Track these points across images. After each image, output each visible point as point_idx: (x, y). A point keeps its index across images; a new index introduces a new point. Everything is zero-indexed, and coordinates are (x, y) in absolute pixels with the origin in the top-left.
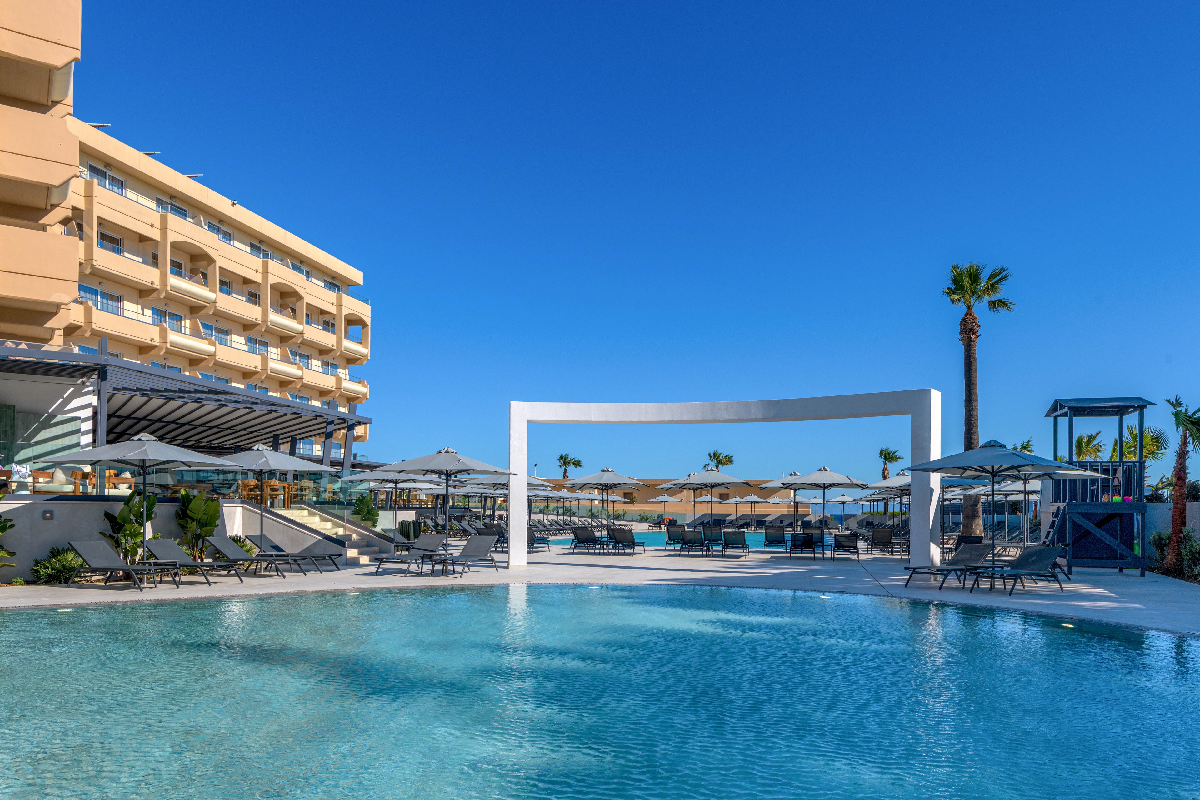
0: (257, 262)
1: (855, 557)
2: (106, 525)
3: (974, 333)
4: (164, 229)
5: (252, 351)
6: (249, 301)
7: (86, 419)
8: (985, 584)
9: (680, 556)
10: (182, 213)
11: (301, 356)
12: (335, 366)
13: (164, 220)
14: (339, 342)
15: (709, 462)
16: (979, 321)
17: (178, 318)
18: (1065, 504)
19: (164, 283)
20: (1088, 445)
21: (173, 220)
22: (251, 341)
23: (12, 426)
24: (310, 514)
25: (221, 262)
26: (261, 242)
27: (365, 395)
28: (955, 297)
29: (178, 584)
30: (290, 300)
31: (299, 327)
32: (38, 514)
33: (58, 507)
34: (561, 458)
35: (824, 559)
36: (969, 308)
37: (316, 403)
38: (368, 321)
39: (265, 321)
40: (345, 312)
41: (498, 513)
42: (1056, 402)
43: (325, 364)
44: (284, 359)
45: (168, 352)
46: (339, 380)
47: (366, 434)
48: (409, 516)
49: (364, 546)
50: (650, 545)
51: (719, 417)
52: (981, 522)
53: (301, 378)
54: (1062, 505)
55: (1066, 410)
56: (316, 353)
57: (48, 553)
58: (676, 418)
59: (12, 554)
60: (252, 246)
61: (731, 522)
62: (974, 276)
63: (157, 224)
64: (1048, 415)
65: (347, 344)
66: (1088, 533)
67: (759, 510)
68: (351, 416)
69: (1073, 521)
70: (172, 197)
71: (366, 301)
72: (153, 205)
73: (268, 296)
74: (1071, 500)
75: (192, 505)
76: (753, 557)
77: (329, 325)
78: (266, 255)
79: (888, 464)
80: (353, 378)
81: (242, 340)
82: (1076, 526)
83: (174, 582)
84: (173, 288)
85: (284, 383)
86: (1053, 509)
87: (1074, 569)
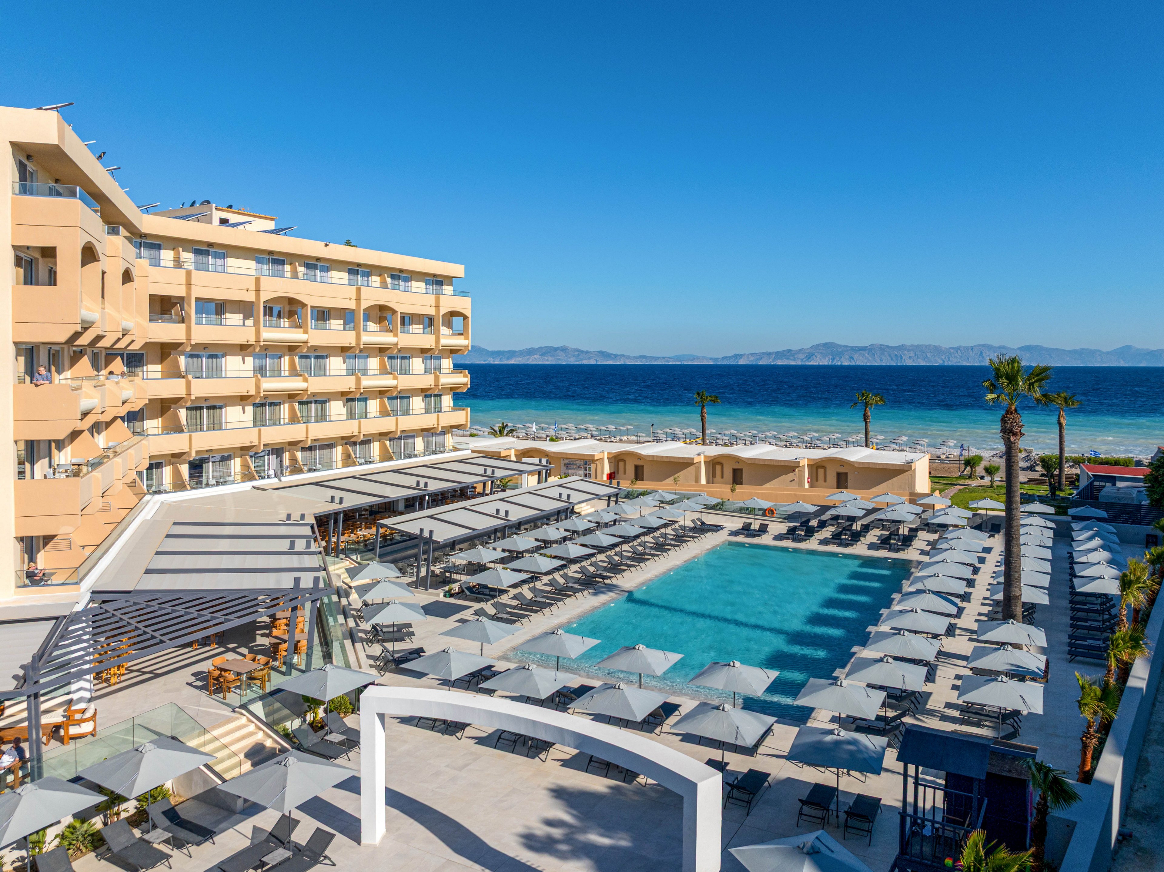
0: (352, 287)
4: (258, 290)
13: (258, 283)
14: (437, 341)
17: (277, 357)
19: (258, 339)
22: (349, 359)
25: (310, 302)
26: (359, 267)
30: (387, 314)
31: (395, 338)
39: (358, 343)
40: (443, 311)
43: (428, 359)
46: (437, 378)
47: (467, 422)
53: (396, 387)
56: (417, 352)
60: (350, 272)
63: (251, 287)
65: (445, 341)
70: (271, 255)
73: (360, 319)
78: (366, 276)
81: (340, 360)
84: (268, 340)
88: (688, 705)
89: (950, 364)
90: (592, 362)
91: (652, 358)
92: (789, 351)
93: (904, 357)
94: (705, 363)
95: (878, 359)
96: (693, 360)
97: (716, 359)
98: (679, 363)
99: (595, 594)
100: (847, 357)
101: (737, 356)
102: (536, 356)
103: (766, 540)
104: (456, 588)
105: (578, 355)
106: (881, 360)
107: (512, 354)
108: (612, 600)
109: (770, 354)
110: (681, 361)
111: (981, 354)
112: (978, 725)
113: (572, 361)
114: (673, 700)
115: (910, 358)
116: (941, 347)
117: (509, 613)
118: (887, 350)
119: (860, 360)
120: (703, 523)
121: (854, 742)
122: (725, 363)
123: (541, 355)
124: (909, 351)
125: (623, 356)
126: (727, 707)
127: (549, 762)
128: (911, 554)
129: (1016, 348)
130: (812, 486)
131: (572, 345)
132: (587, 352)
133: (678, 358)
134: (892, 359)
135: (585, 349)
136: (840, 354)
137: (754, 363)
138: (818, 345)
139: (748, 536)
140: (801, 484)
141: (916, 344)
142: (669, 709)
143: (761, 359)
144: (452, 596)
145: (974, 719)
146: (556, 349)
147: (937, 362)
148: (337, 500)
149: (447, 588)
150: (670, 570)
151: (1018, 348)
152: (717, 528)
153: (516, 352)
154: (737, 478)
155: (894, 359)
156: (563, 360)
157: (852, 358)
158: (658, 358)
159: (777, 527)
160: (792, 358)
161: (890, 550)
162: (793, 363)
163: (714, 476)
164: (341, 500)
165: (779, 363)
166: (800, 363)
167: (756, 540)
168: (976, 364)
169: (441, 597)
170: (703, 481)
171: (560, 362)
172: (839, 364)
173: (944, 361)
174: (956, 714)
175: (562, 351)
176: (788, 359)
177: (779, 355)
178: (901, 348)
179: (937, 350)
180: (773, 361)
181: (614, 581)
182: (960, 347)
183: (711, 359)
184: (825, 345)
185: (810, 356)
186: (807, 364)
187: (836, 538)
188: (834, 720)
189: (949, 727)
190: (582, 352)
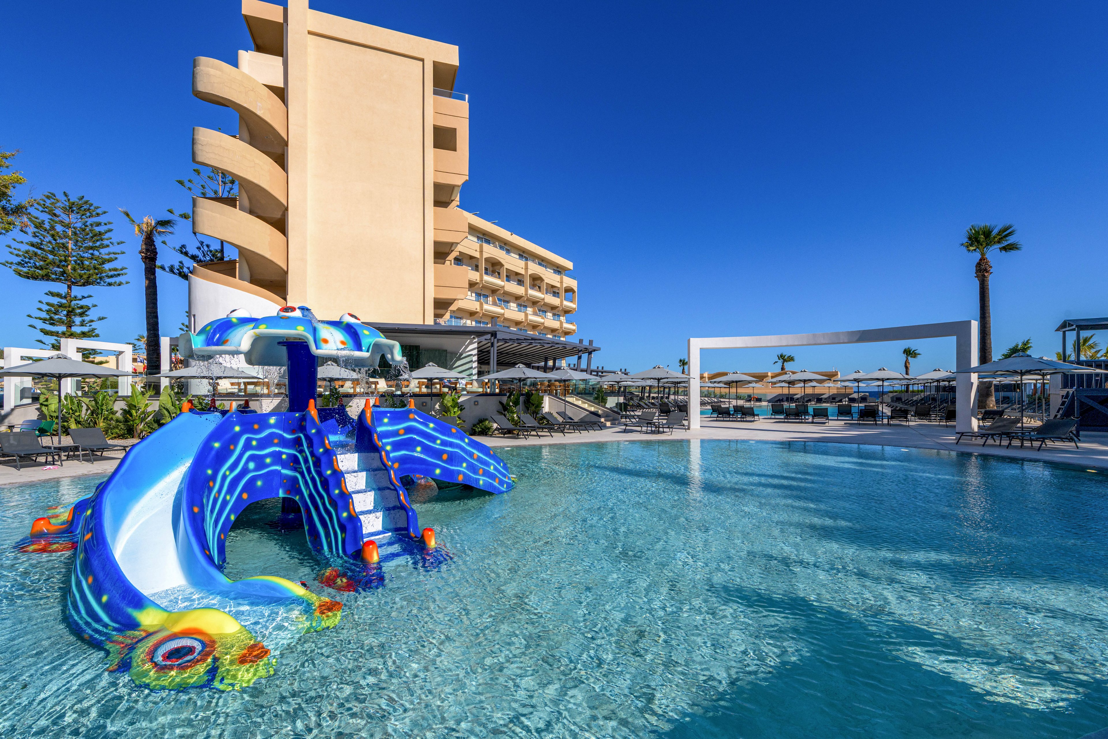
0: (522, 263)
1: (904, 423)
2: (500, 407)
3: (987, 272)
4: (481, 252)
5: (520, 311)
6: (518, 284)
7: (475, 355)
8: (1016, 443)
9: (784, 422)
10: (488, 242)
11: (543, 311)
12: (559, 316)
13: (481, 247)
14: (562, 302)
15: (777, 360)
16: (991, 263)
17: (486, 296)
18: (1073, 390)
19: (481, 280)
20: (1084, 345)
21: (485, 246)
22: (519, 305)
23: (446, 360)
24: (577, 400)
25: (507, 266)
26: (524, 252)
27: (574, 330)
28: (972, 248)
29: (539, 436)
30: (538, 282)
31: (542, 296)
32: (472, 403)
33: (481, 399)
34: (681, 361)
35: (883, 425)
36: (983, 254)
37: (550, 336)
38: (576, 289)
39: (526, 294)
40: (565, 285)
41: (652, 395)
42: (1065, 322)
43: (554, 315)
44: (535, 314)
45: (484, 314)
46: (561, 323)
48: (621, 400)
49: (607, 416)
50: (762, 415)
51: (819, 342)
52: (994, 399)
53: (543, 324)
54: (1071, 391)
55: (1074, 327)
56: (549, 309)
57: (477, 421)
58: (791, 343)
59: (464, 421)
60: (520, 255)
61: (798, 399)
62: (987, 234)
63: (478, 250)
64: (1058, 330)
65: (566, 303)
66: (1092, 408)
67: (817, 391)
68: (590, 347)
69: (1081, 402)
70: (484, 234)
71: (574, 278)
72: (475, 239)
73: (528, 281)
74: (1078, 387)
75: (533, 397)
76: (831, 423)
77: (556, 294)
78: (527, 259)
79: (909, 358)
80: (568, 322)
81: (515, 305)
82: (1082, 404)
83: (538, 435)
84: (486, 282)
85: (534, 327)
86: (1064, 392)
87: (1081, 433)
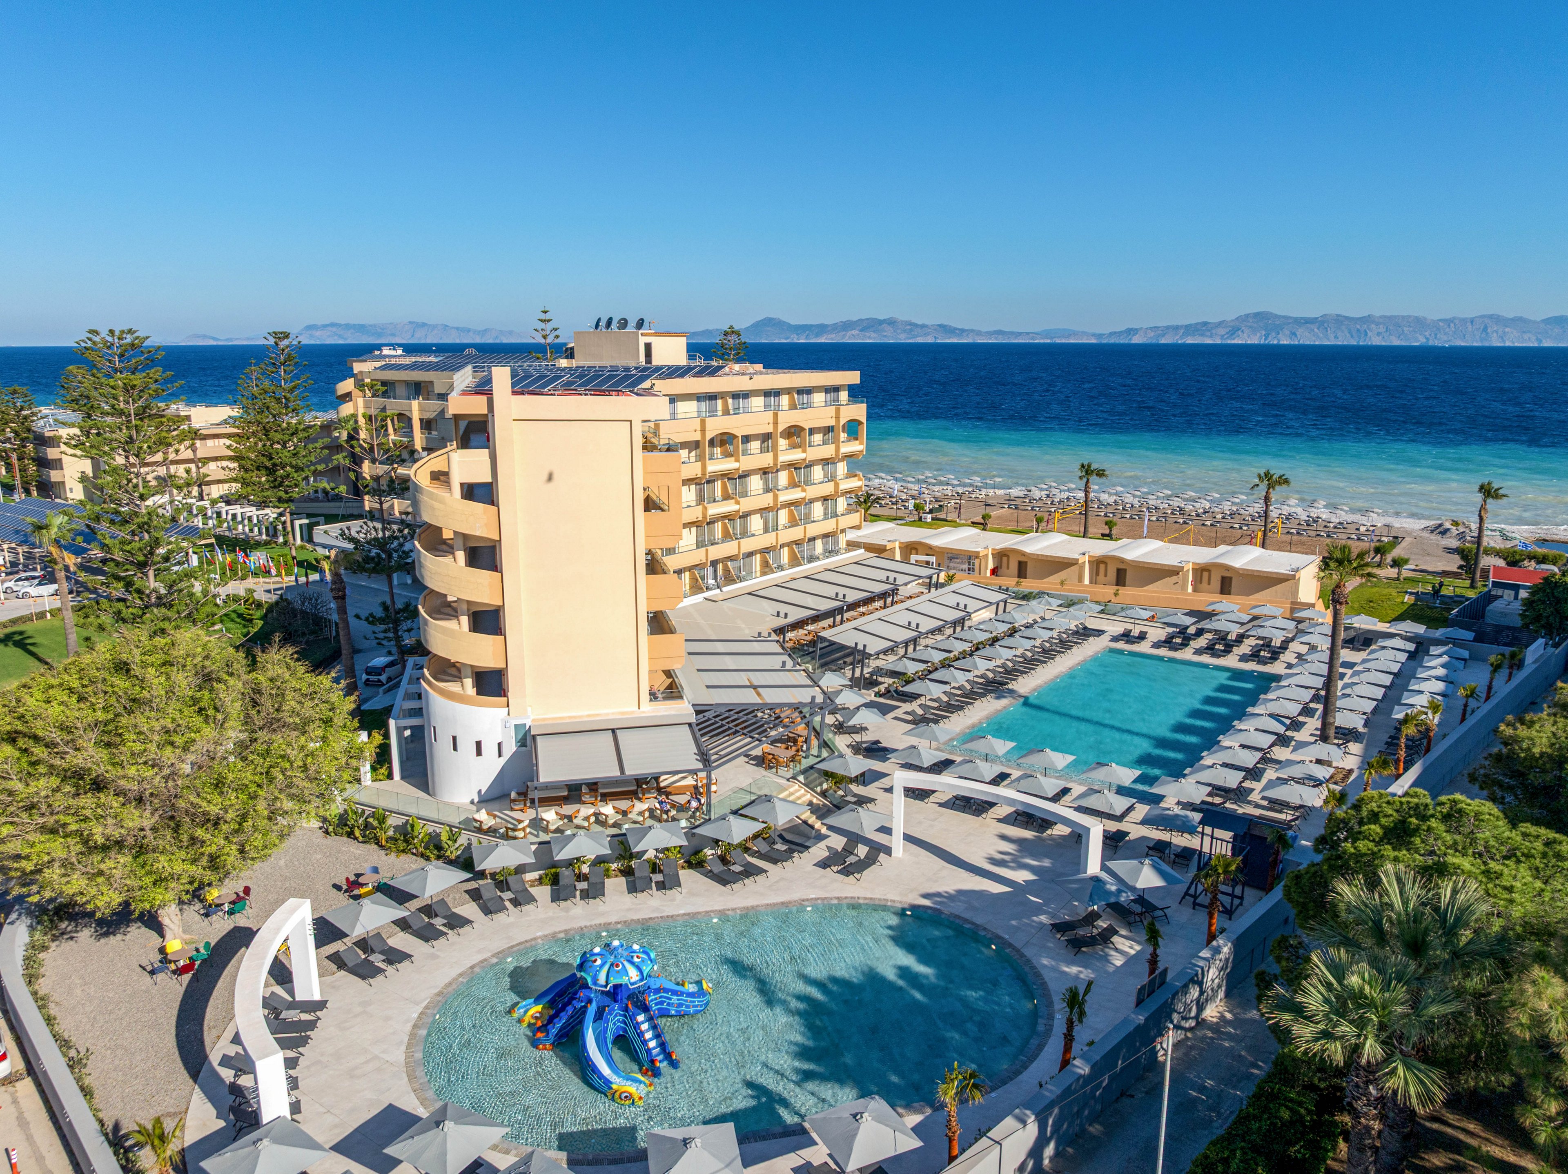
4: (703, 430)
13: (703, 424)
14: (837, 450)
19: (704, 472)
31: (802, 456)
40: (843, 421)
43: (826, 465)
44: (791, 482)
46: (836, 484)
47: (860, 523)
60: (765, 394)
63: (699, 427)
84: (711, 473)
88: (1078, 789)
89: (1437, 343)
90: (930, 340)
91: (1012, 333)
92: (1205, 324)
93: (1369, 334)
94: (1085, 341)
95: (1332, 336)
96: (1068, 337)
97: (1100, 336)
98: (1048, 341)
99: (998, 698)
100: (1287, 332)
101: (1131, 331)
102: (854, 332)
103: (1144, 647)
104: (882, 688)
105: (911, 330)
106: (1336, 337)
107: (822, 328)
108: (1011, 705)
109: (1176, 328)
110: (1052, 338)
111: (1485, 329)
112: (1280, 812)
113: (903, 338)
114: (1068, 786)
115: (1379, 334)
116: (1425, 319)
117: (933, 714)
118: (1346, 323)
119: (1306, 338)
120: (1085, 628)
121: (1186, 817)
122: (1113, 340)
123: (861, 331)
124: (1377, 324)
125: (972, 331)
126: (1106, 792)
127: (988, 820)
128: (1277, 668)
129: (1538, 320)
130: (1195, 590)
131: (902, 316)
132: (923, 326)
133: (1047, 333)
134: (1352, 336)
135: (920, 322)
136: (1278, 329)
137: (1154, 341)
138: (1247, 316)
139: (1127, 642)
140: (1184, 587)
141: (1388, 314)
142: (1065, 791)
143: (1163, 335)
144: (881, 696)
145: (1278, 807)
146: (881, 322)
147: (1418, 340)
148: (782, 615)
149: (876, 689)
150: (1057, 677)
151: (1543, 321)
152: (1100, 633)
153: (827, 326)
154: (1121, 578)
155: (1354, 334)
156: (890, 337)
157: (1294, 334)
158: (1019, 334)
159: (1157, 633)
160: (1208, 333)
161: (1259, 663)
162: (1209, 341)
163: (1097, 574)
164: (786, 615)
165: (1190, 341)
166: (1219, 342)
167: (1135, 648)
168: (1475, 344)
169: (873, 698)
170: (1087, 581)
171: (886, 341)
172: (1275, 342)
173: (1427, 339)
174: (1265, 803)
175: (889, 324)
176: (1202, 335)
177: (1190, 329)
178: (1367, 320)
179: (1419, 323)
180: (1181, 338)
181: (1010, 686)
182: (1454, 318)
183: (1094, 335)
184: (1257, 315)
185: (1234, 331)
186: (1229, 342)
187: (1210, 649)
188: (1178, 803)
189: (1257, 812)
190: (916, 325)
